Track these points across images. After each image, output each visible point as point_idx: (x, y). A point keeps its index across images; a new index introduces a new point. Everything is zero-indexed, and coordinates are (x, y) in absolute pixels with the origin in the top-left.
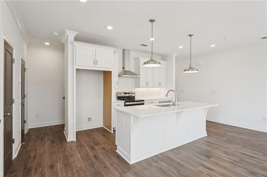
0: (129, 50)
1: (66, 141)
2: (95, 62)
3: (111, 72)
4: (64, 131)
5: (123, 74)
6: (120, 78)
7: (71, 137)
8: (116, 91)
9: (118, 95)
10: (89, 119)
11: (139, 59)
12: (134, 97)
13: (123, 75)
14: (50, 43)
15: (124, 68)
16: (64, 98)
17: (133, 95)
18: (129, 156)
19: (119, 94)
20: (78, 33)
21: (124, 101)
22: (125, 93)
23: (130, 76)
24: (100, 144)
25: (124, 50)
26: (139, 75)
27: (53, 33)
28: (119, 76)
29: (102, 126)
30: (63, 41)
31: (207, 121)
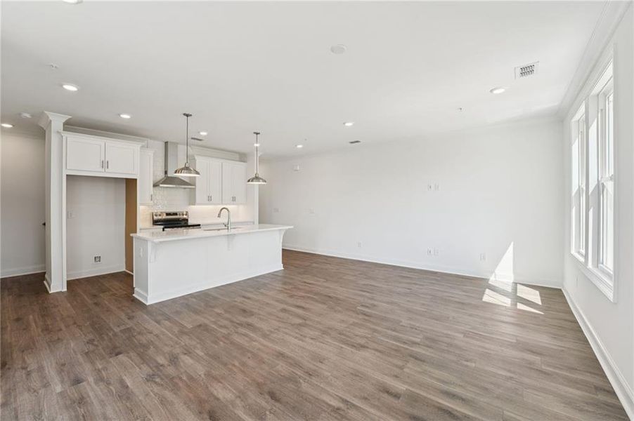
0: (176, 144)
1: (47, 292)
2: (105, 164)
3: (136, 180)
4: (45, 282)
5: (164, 183)
6: (157, 188)
7: (57, 285)
8: (151, 211)
9: (155, 218)
10: (97, 259)
11: (194, 159)
12: (187, 220)
13: (162, 184)
14: (14, 126)
15: (166, 173)
16: (44, 224)
17: (185, 216)
18: (145, 294)
19: (156, 215)
20: (70, 117)
21: (162, 227)
22: (167, 214)
23: (174, 186)
24: (109, 290)
25: (166, 143)
26: (195, 185)
27: (20, 114)
28: (155, 185)
29: (124, 269)
30: (42, 124)
31: (284, 250)
